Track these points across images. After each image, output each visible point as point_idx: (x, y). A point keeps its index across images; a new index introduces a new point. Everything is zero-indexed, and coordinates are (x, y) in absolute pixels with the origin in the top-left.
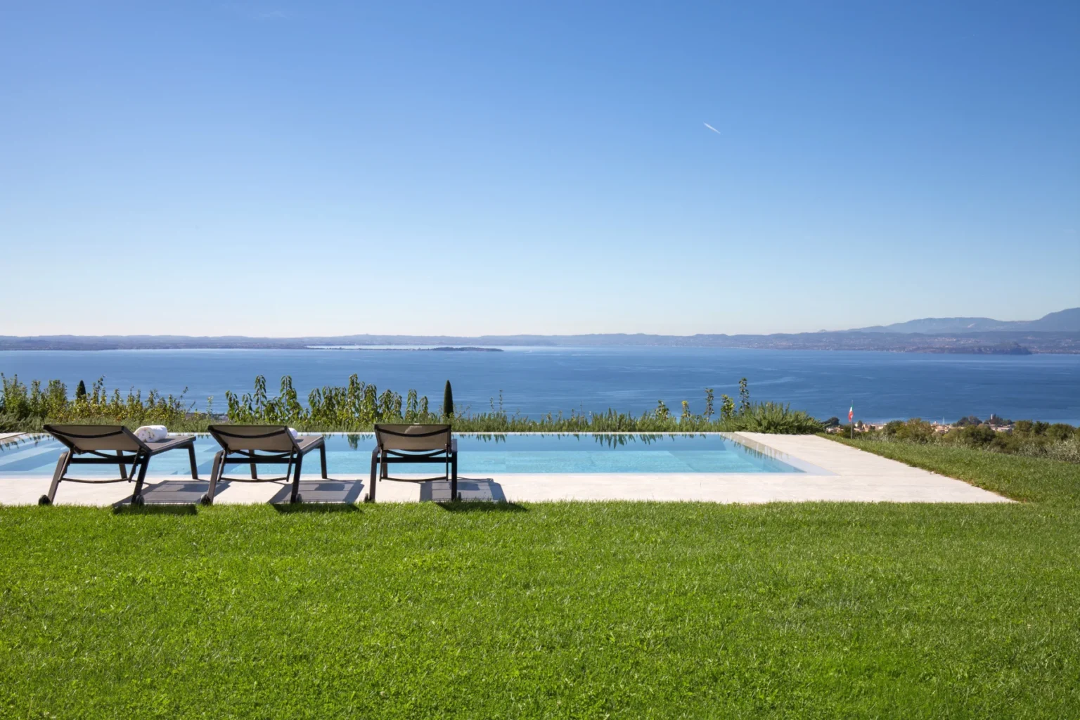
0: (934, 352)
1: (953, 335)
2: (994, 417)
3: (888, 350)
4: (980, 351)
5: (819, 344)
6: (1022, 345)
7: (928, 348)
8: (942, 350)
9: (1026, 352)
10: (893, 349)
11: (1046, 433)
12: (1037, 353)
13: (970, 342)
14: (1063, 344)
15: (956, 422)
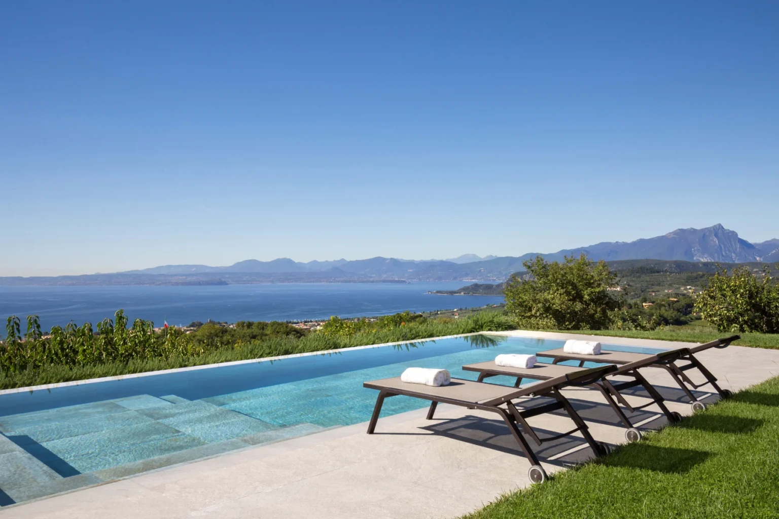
0: (173, 285)
1: (183, 275)
2: (210, 321)
3: (143, 284)
4: (200, 284)
5: (96, 282)
6: (223, 280)
7: (169, 282)
8: (177, 284)
9: (225, 283)
10: (146, 284)
11: (253, 327)
12: (231, 284)
13: (194, 279)
14: (244, 279)
15: (188, 325)
